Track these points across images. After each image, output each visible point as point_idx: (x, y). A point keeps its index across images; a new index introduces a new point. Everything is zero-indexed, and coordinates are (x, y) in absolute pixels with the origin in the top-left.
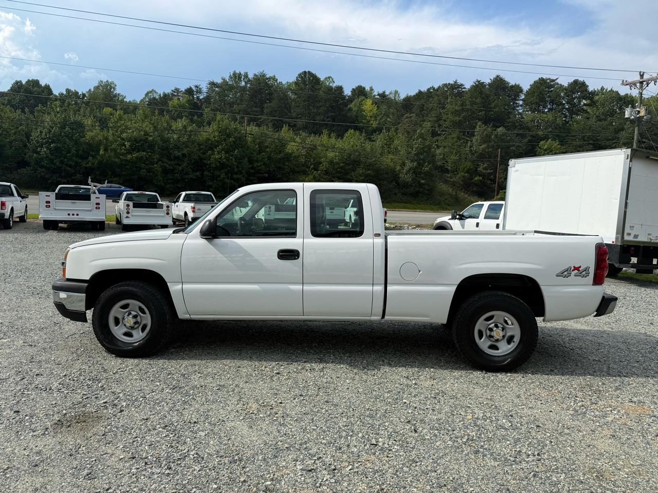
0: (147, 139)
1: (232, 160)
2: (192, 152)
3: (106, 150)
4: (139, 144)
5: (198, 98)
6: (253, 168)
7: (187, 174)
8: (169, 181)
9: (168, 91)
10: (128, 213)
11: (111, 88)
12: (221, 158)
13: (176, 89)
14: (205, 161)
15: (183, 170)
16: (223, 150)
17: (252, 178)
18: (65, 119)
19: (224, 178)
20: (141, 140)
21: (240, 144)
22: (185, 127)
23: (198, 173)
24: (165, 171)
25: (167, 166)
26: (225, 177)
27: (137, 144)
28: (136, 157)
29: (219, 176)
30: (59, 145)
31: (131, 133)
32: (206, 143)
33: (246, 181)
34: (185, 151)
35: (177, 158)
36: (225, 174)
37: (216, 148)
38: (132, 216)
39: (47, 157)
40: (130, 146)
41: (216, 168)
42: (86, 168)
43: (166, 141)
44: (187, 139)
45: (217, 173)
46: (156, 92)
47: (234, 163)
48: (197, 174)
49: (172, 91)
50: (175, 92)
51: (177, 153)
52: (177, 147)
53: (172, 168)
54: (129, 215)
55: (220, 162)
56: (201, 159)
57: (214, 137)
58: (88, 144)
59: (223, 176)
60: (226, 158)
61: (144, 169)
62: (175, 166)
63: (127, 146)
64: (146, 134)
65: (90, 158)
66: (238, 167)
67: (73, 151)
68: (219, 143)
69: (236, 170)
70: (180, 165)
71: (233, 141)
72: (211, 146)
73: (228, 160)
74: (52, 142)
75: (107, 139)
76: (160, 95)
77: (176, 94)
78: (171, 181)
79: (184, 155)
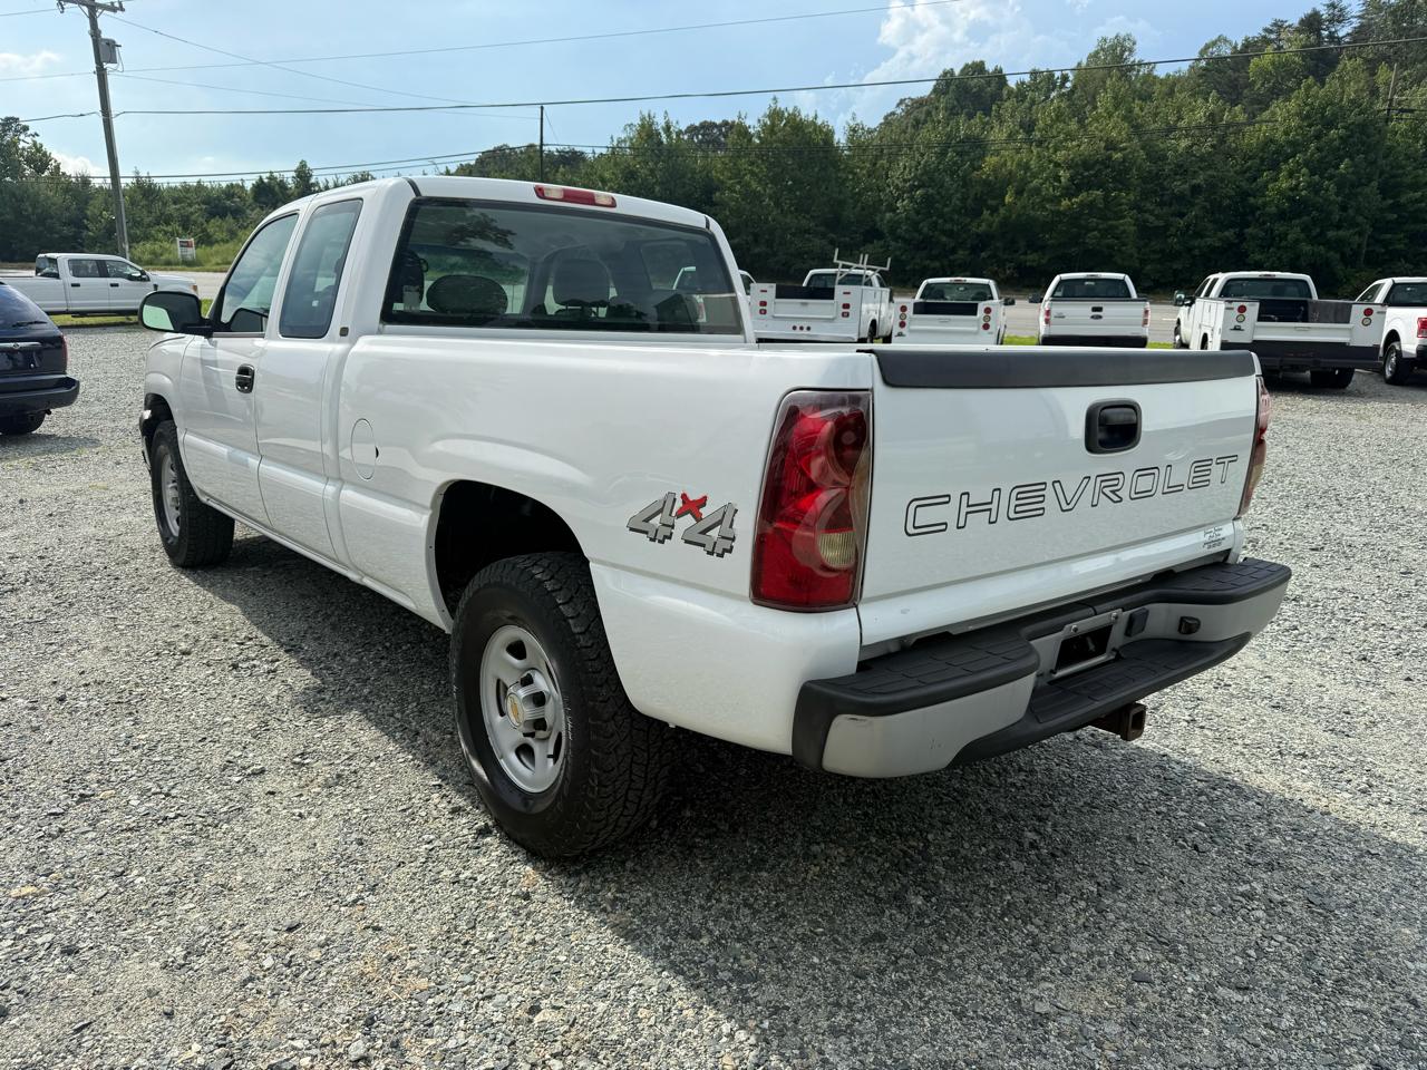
0: (1110, 158)
1: (1327, 190)
2: (1222, 180)
3: (1019, 193)
4: (1089, 173)
5: (1332, 36)
6: (1396, 207)
7: (1199, 235)
8: (1152, 256)
9: (1255, 32)
10: (902, 325)
11: (1123, 52)
12: (1296, 188)
13: (1275, 24)
14: (1252, 200)
15: (1188, 227)
16: (1306, 164)
17: (1389, 236)
18: (949, 136)
19: (1297, 241)
20: (1097, 162)
21: (1363, 144)
22: (1212, 117)
23: (1229, 233)
24: (1145, 231)
25: (1152, 219)
26: (1302, 236)
27: (1086, 174)
28: (1081, 205)
29: (1283, 236)
30: (931, 191)
31: (1073, 147)
32: (1262, 150)
33: (1368, 245)
34: (1200, 180)
35: (1180, 198)
36: (1303, 230)
37: (1286, 161)
38: (911, 331)
39: (907, 218)
40: (1072, 179)
41: (1282, 216)
42: (978, 235)
43: (1157, 157)
44: (1212, 146)
45: (1279, 228)
46: (1226, 40)
47: (1333, 197)
48: (1227, 233)
49: (1266, 30)
50: (1271, 32)
51: (1179, 186)
52: (1181, 170)
53: (1161, 223)
54: (904, 331)
55: (1291, 200)
56: (1244, 195)
57: (1286, 133)
58: (986, 183)
59: (1294, 233)
60: (1309, 185)
61: (1094, 230)
62: (1171, 219)
63: (1063, 180)
64: (1111, 146)
65: (986, 213)
66: (1344, 208)
67: (956, 201)
68: (1296, 146)
69: (1336, 217)
70: (1182, 215)
71: (1341, 138)
72: (1272, 156)
73: (1317, 193)
74: (918, 187)
75: (1027, 167)
76: (1235, 47)
77: (1273, 36)
78: (1157, 256)
79: (1196, 189)
